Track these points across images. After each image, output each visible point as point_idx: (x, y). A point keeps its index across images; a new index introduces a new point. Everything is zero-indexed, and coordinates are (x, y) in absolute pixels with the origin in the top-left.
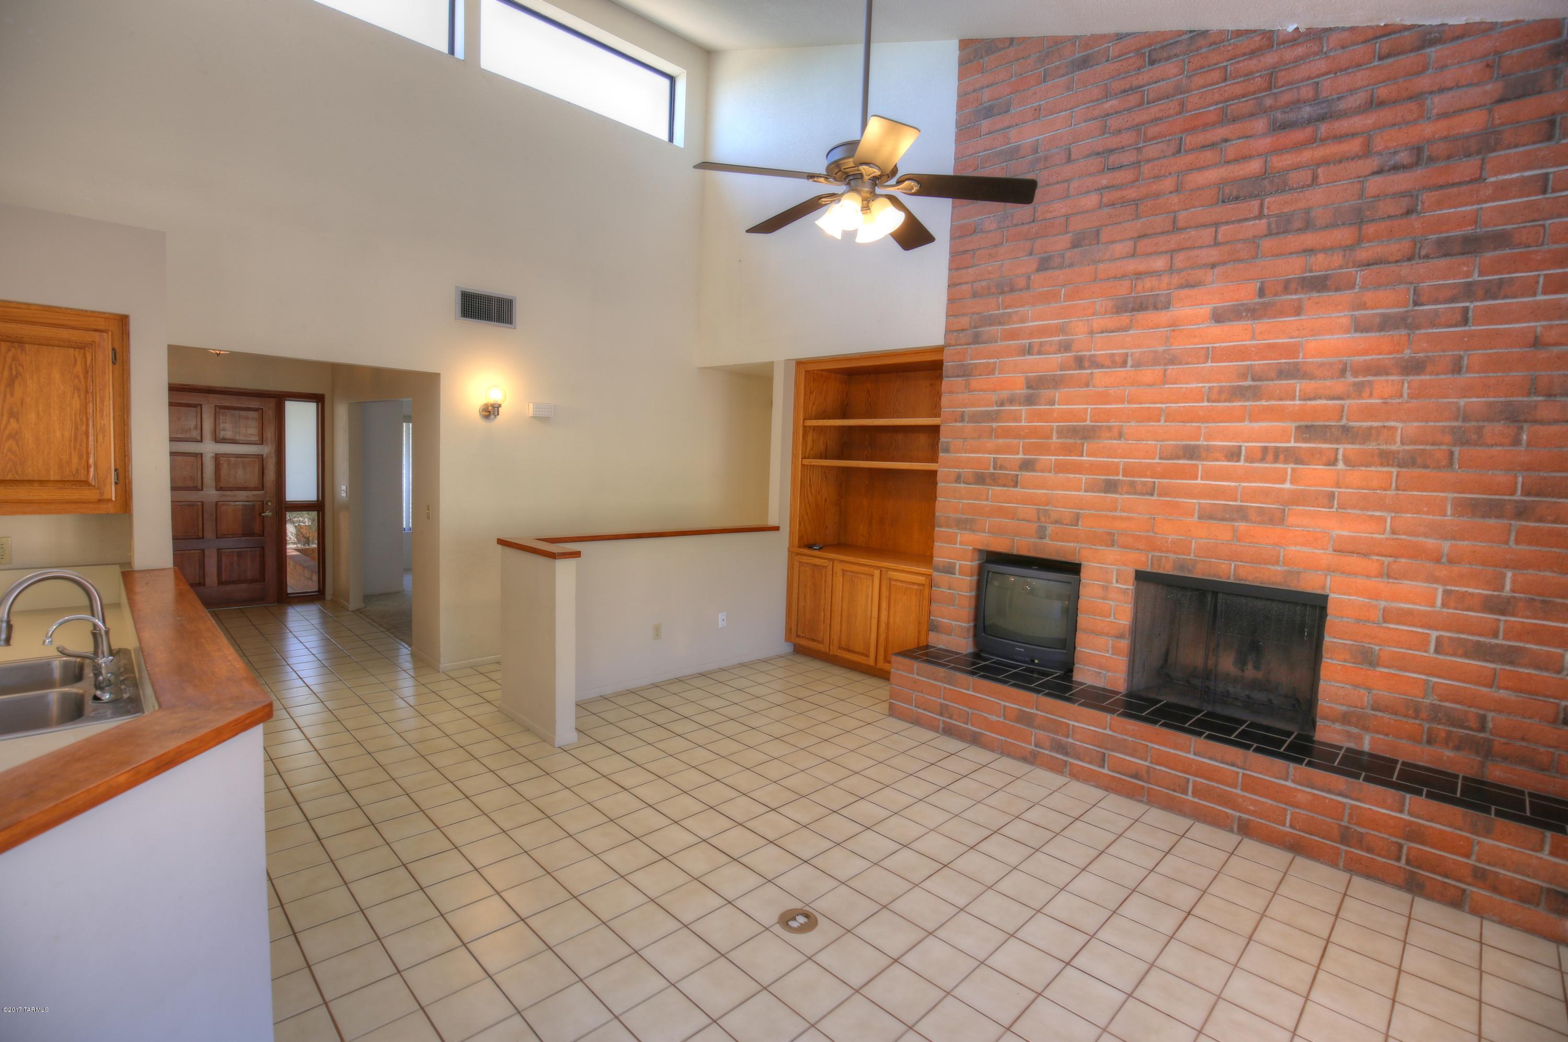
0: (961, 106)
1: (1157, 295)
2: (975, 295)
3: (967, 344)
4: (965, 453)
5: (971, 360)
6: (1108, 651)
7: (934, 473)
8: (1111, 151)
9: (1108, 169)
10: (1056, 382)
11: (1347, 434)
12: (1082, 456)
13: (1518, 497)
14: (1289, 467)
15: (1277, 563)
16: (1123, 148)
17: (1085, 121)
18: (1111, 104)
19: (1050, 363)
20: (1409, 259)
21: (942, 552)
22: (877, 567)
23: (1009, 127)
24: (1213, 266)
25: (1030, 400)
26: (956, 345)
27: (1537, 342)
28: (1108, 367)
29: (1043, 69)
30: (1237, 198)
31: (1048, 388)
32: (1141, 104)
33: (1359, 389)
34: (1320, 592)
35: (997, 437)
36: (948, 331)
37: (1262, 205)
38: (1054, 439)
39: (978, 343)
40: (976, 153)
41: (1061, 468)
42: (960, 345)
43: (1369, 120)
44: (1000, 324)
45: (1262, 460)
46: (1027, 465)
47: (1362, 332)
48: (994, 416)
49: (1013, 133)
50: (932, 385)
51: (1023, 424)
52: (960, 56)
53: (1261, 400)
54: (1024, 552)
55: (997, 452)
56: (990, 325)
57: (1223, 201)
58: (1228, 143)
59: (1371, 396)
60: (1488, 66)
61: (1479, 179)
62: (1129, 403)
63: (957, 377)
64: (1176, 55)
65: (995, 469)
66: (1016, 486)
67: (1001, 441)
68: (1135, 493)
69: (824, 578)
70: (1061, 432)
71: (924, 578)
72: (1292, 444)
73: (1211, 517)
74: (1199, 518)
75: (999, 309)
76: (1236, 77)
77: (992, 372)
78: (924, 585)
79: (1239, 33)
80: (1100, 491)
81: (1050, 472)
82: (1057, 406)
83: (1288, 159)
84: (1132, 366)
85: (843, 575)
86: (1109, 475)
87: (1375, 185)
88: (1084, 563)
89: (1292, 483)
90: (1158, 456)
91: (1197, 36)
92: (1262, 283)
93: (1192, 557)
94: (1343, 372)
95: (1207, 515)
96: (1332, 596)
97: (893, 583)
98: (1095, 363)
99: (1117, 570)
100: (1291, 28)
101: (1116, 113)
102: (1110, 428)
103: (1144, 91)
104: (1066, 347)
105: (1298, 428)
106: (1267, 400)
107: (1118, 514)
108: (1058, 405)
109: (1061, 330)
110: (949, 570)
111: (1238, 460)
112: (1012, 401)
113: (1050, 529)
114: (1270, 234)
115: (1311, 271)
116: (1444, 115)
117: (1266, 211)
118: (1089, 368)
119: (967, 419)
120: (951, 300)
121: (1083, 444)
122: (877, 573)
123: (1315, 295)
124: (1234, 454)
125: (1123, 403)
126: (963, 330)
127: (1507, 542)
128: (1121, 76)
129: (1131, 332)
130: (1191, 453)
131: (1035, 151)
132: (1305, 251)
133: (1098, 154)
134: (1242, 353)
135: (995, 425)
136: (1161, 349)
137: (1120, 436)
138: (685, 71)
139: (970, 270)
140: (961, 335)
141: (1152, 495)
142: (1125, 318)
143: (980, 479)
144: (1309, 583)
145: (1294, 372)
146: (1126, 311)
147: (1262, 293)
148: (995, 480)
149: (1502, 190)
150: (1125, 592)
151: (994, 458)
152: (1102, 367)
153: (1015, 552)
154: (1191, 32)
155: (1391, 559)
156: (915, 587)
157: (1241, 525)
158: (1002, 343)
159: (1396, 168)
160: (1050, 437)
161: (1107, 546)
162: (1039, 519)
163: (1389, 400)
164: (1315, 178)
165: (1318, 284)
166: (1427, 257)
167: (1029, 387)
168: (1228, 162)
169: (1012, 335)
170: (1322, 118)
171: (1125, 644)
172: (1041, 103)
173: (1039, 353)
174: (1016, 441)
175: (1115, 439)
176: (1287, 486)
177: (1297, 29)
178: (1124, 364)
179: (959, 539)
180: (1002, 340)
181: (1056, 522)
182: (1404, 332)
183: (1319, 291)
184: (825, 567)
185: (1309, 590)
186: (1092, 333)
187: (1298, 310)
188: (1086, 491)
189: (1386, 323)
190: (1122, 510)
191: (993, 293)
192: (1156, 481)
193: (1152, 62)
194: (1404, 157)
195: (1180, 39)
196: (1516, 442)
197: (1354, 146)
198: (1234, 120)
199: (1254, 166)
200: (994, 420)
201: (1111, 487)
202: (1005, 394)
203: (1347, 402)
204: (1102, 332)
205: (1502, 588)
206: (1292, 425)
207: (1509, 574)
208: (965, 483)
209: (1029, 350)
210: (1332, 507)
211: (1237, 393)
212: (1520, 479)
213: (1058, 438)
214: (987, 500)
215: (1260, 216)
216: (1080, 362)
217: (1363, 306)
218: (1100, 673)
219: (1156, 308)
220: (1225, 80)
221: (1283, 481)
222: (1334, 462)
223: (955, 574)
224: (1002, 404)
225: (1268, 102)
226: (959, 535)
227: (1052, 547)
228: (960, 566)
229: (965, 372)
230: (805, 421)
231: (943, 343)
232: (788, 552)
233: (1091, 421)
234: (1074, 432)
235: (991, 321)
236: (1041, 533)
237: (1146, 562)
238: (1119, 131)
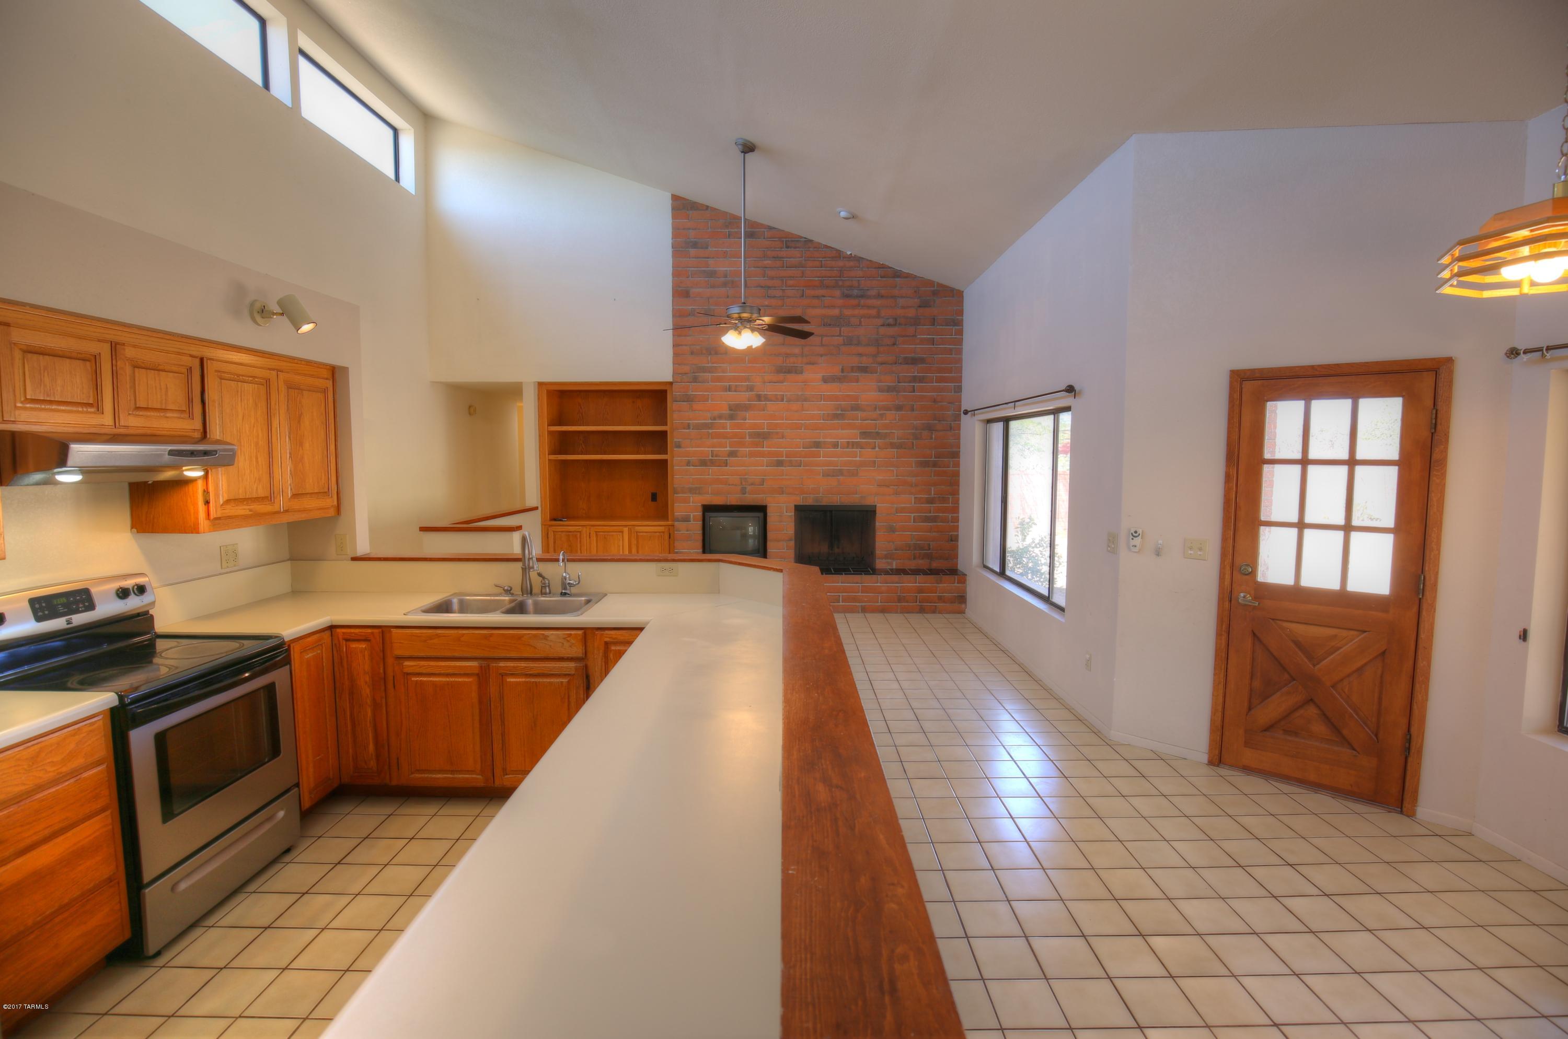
0: (675, 236)
1: (797, 366)
2: (692, 353)
3: (688, 382)
4: (692, 448)
5: (692, 392)
6: (783, 550)
7: (665, 462)
8: (769, 287)
10: (746, 408)
11: (878, 435)
12: (763, 447)
13: (933, 459)
14: (858, 450)
15: (856, 494)
16: (775, 287)
17: (754, 267)
18: (767, 262)
19: (742, 397)
20: (896, 364)
21: (678, 509)
22: (626, 526)
23: (708, 258)
24: (822, 356)
25: (731, 417)
26: (681, 382)
27: (935, 401)
28: (774, 401)
29: (728, 231)
30: (830, 325)
31: (742, 411)
32: (783, 267)
33: (882, 416)
34: (873, 504)
35: (712, 438)
36: (674, 373)
37: (840, 330)
38: (747, 439)
39: (696, 382)
40: (687, 268)
41: (752, 454)
42: (683, 382)
43: (878, 302)
44: (710, 372)
45: (848, 447)
46: (732, 454)
47: (881, 392)
48: (710, 426)
49: (711, 261)
50: (633, 402)
51: (728, 430)
52: (672, 204)
53: (845, 420)
54: (734, 503)
55: (713, 446)
56: (704, 372)
57: (824, 325)
58: (825, 298)
59: (886, 420)
60: (915, 292)
61: (915, 336)
62: (786, 420)
63: (684, 401)
64: (798, 247)
65: (712, 456)
66: (726, 465)
67: (715, 440)
68: (792, 466)
69: (579, 540)
70: (752, 435)
71: (663, 528)
72: (859, 440)
73: (828, 476)
74: (823, 476)
75: (709, 364)
76: (826, 267)
77: (707, 399)
78: (663, 532)
79: (826, 247)
80: (774, 466)
81: (746, 457)
82: (747, 421)
83: (848, 312)
84: (786, 401)
85: (597, 535)
86: (778, 457)
87: (883, 330)
88: (768, 505)
89: (860, 457)
90: (802, 447)
91: (808, 241)
92: (843, 366)
93: (821, 495)
94: (875, 409)
95: (826, 474)
96: (878, 505)
97: (639, 533)
98: (767, 398)
99: (786, 506)
100: (849, 253)
101: (770, 267)
102: (777, 433)
103: (783, 260)
104: (750, 389)
105: (860, 433)
106: (848, 420)
107: (784, 477)
108: (749, 420)
109: (747, 379)
110: (686, 519)
111: (838, 448)
112: (720, 417)
113: (749, 488)
114: (844, 344)
115: (861, 364)
116: (903, 307)
117: (842, 334)
118: (764, 401)
119: (692, 427)
120: (676, 355)
121: (763, 441)
122: (626, 530)
123: (863, 374)
124: (835, 445)
125: (783, 420)
126: (685, 374)
127: (931, 477)
128: (772, 249)
129: (784, 384)
130: (817, 445)
131: (726, 276)
132: (858, 354)
133: (762, 287)
134: (836, 398)
135: (711, 431)
136: (800, 393)
137: (783, 437)
138: (412, 128)
139: (687, 338)
140: (684, 377)
141: (800, 466)
142: (781, 376)
143: (703, 463)
144: (869, 501)
145: (856, 408)
146: (781, 372)
147: (843, 371)
148: (713, 463)
149: (922, 341)
150: (791, 517)
151: (711, 450)
152: (771, 401)
153: (728, 503)
154: (805, 238)
155: (897, 487)
156: (658, 534)
157: (841, 478)
158: (712, 384)
159: (889, 325)
160: (745, 438)
161: (780, 494)
162: (741, 483)
163: (892, 422)
164: (860, 322)
165: (864, 370)
166: (901, 364)
167: (731, 410)
168: (825, 307)
169: (719, 379)
170: (862, 296)
171: (792, 543)
172: (728, 249)
173: (735, 391)
174: (725, 440)
175: (780, 439)
176: (858, 459)
177: (851, 254)
178: (782, 400)
179: (691, 500)
180: (712, 382)
181: (752, 484)
182: (895, 393)
183: (865, 373)
184: (580, 532)
185: (869, 504)
186: (764, 382)
187: (857, 381)
188: (767, 466)
189: (889, 389)
190: (786, 476)
191: (705, 354)
192: (802, 459)
193: (787, 247)
194: (891, 321)
195: (800, 240)
196: (931, 438)
197: (873, 312)
198: (827, 287)
199: (836, 312)
200: (709, 428)
201: (780, 463)
202: (716, 413)
203: (877, 422)
204: (770, 383)
205: (931, 495)
206: (857, 432)
207: (933, 489)
208: (693, 466)
209: (729, 389)
210: (875, 467)
211: (836, 417)
212: (933, 452)
213: (749, 438)
214: (709, 475)
215: (840, 335)
216: (759, 398)
217: (880, 381)
219: (796, 373)
220: (822, 267)
221: (856, 457)
222: (874, 448)
223: (690, 520)
224: (715, 419)
225: (840, 283)
226: (691, 497)
227: (750, 499)
228: (694, 516)
229: (689, 399)
230: (549, 427)
231: (671, 380)
232: (542, 525)
233: (767, 429)
234: (758, 435)
235: (704, 370)
236: (743, 491)
237: (800, 500)
238: (772, 278)
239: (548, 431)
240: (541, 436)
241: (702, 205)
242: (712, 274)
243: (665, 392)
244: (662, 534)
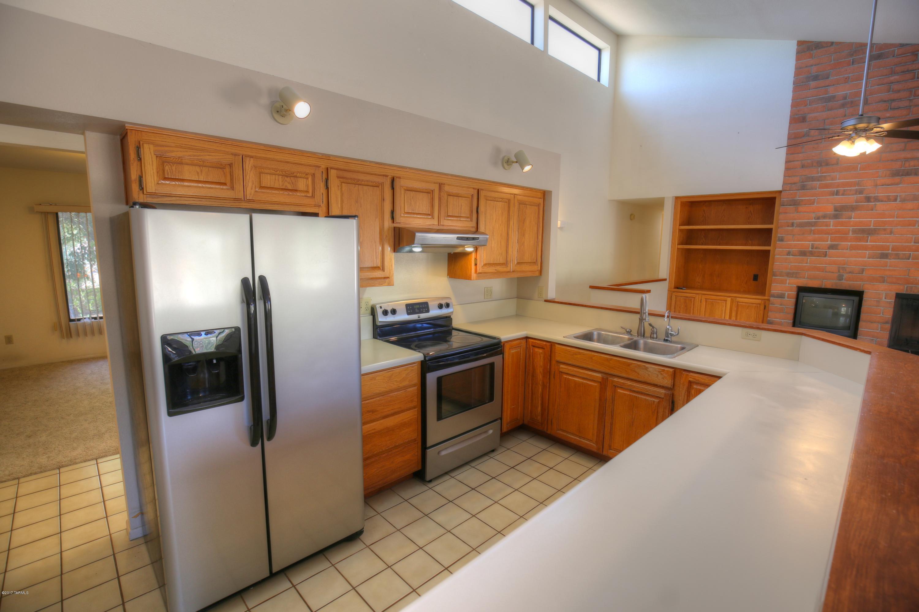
0: (797, 74)
2: (803, 166)
3: (797, 190)
4: (794, 242)
5: (799, 197)
6: (878, 330)
7: (769, 251)
8: (894, 100)
9: (891, 109)
10: (853, 208)
12: (867, 242)
16: (901, 99)
17: (878, 85)
18: (895, 78)
19: (851, 199)
21: (775, 288)
22: (730, 296)
23: (829, 86)
25: (836, 217)
26: (790, 190)
28: (885, 202)
29: (852, 59)
31: (848, 211)
35: (814, 234)
36: (784, 183)
38: (851, 234)
39: (804, 190)
40: (806, 98)
41: (852, 248)
42: (792, 190)
44: (818, 180)
46: (832, 247)
48: (813, 224)
49: (831, 89)
50: (747, 208)
51: (831, 228)
52: (797, 49)
54: (829, 287)
55: (814, 241)
56: (812, 181)
62: (897, 218)
63: (791, 205)
65: (812, 249)
66: (825, 256)
67: (817, 236)
68: (898, 259)
69: (693, 303)
70: (854, 232)
71: (760, 301)
75: (818, 174)
77: (813, 203)
78: (760, 304)
80: (877, 258)
81: (847, 250)
82: (853, 220)
84: (899, 201)
85: (706, 301)
86: (883, 251)
88: (865, 291)
90: (913, 242)
97: (739, 304)
98: (877, 199)
99: (886, 293)
101: (898, 82)
102: (885, 230)
103: (915, 72)
104: (861, 192)
107: (888, 268)
108: (854, 219)
109: (858, 184)
110: (782, 296)
112: (824, 217)
113: (846, 276)
118: (874, 202)
119: (795, 225)
120: (787, 169)
121: (868, 237)
122: (729, 300)
125: (894, 218)
126: (794, 183)
128: (902, 64)
129: (900, 186)
131: (845, 98)
133: (885, 101)
135: (813, 228)
137: (891, 233)
138: (609, 47)
139: (800, 155)
140: (793, 186)
141: (909, 259)
142: (897, 179)
143: (803, 253)
146: (898, 175)
148: (812, 254)
150: (890, 303)
151: (812, 244)
152: (882, 201)
153: (823, 287)
156: (755, 305)
158: (819, 190)
160: (848, 234)
161: (881, 282)
162: (839, 271)
167: (836, 211)
169: (827, 186)
171: (888, 326)
172: (850, 75)
173: (843, 195)
174: (827, 235)
175: (888, 234)
178: (895, 200)
179: (788, 282)
180: (819, 188)
181: (850, 272)
184: (694, 298)
186: (876, 185)
188: (868, 258)
190: (890, 266)
191: (815, 166)
192: (912, 253)
200: (812, 226)
201: (884, 256)
202: (821, 214)
204: (882, 186)
208: (792, 255)
209: (837, 193)
213: (853, 234)
214: (807, 263)
216: (868, 199)
218: (872, 340)
223: (785, 298)
224: (818, 218)
226: (788, 280)
227: (846, 284)
228: (788, 294)
229: (795, 203)
230: (680, 226)
231: (780, 188)
232: (668, 291)
233: (873, 226)
234: (863, 231)
235: (813, 179)
236: (840, 278)
237: (903, 289)
238: (899, 91)
239: (679, 229)
240: (674, 232)
241: (827, 43)
242: (832, 98)
243: (774, 198)
244: (759, 305)
